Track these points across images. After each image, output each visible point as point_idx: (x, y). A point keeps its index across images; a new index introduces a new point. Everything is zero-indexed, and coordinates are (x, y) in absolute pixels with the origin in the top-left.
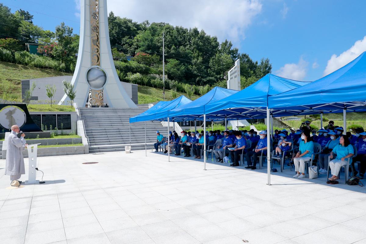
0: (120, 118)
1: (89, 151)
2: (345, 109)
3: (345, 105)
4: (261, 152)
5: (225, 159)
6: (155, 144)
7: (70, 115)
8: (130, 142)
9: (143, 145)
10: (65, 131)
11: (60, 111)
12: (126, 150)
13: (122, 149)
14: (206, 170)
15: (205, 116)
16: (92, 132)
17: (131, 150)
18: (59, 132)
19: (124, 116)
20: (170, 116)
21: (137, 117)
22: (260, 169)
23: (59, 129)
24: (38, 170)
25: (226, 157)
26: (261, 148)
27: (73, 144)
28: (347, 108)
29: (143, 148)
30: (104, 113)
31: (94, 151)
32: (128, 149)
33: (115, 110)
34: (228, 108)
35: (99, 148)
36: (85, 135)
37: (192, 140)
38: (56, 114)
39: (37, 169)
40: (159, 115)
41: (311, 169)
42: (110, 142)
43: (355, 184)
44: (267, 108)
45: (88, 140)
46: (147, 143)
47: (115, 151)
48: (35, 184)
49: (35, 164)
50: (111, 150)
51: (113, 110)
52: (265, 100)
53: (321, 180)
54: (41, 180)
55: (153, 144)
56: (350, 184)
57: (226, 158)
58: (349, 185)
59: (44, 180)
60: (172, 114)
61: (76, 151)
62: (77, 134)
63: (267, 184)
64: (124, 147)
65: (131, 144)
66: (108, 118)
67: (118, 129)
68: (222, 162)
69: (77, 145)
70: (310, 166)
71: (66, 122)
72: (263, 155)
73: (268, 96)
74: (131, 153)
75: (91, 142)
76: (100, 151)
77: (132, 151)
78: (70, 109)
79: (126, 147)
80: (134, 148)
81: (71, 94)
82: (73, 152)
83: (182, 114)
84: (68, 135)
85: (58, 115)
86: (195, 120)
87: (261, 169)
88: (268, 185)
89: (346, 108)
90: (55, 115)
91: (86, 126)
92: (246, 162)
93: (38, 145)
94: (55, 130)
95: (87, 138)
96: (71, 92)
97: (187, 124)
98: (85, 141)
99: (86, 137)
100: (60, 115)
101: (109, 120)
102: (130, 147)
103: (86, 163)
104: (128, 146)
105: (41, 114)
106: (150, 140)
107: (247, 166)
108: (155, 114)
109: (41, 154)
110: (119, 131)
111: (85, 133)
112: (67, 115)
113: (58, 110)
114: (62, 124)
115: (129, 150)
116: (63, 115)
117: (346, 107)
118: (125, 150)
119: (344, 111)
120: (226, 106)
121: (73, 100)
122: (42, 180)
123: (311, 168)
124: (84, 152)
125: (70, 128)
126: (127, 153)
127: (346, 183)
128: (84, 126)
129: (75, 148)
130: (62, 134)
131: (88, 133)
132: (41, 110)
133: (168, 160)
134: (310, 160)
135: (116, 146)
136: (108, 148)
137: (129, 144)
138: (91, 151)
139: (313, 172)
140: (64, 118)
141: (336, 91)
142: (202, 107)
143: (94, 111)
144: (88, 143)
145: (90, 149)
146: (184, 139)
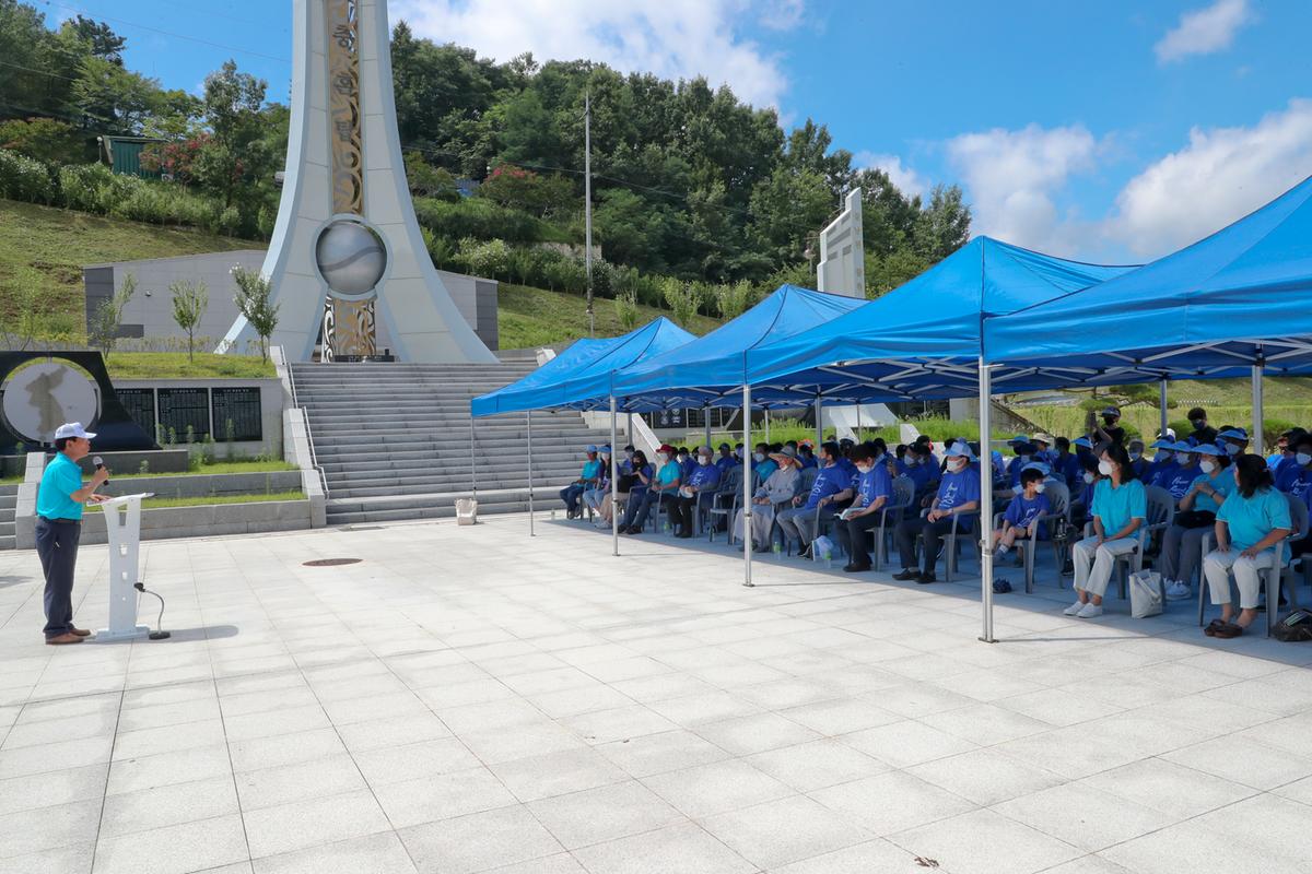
0: (437, 398)
1: (328, 518)
2: (1256, 364)
3: (1259, 351)
4: (952, 521)
5: (817, 547)
7: (256, 391)
8: (474, 484)
9: (520, 494)
10: (242, 448)
11: (223, 378)
12: (458, 515)
13: (445, 510)
14: (753, 586)
15: (746, 390)
16: (336, 452)
17: (478, 514)
18: (220, 449)
20: (619, 392)
21: (498, 396)
22: (947, 581)
23: (217, 441)
24: (143, 591)
25: (822, 538)
26: (953, 506)
27: (270, 493)
28: (1267, 359)
29: (520, 505)
30: (380, 382)
31: (344, 518)
32: (466, 509)
33: (418, 370)
34: (834, 361)
35: (362, 508)
36: (313, 463)
37: (699, 478)
38: (210, 386)
39: (140, 586)
40: (579, 388)
41: (1137, 583)
42: (400, 486)
43: (1305, 639)
44: (981, 359)
45: (322, 480)
46: (534, 489)
47: (421, 516)
48: (132, 640)
49: (134, 568)
50: (405, 515)
51: (412, 370)
52: (973, 333)
53: (1175, 623)
54: (154, 628)
55: (555, 492)
56: (1286, 636)
57: (821, 544)
58: (1279, 639)
59: (165, 627)
60: (625, 384)
61: (280, 518)
62: (281, 456)
63: (980, 639)
64: (451, 503)
65: (479, 493)
66: (393, 399)
67: (430, 439)
68: (809, 556)
69: (282, 495)
70: (1132, 572)
71: (242, 415)
72: (958, 532)
73: (984, 315)
74: (476, 523)
75: (334, 487)
76: (366, 520)
77: (479, 518)
78: (257, 369)
79: (459, 503)
80: (487, 507)
81: (259, 316)
82: (271, 524)
83: (665, 383)
84: (251, 460)
85: (215, 391)
86: (707, 405)
87: (952, 582)
88: (985, 640)
89: (1263, 359)
90: (205, 391)
91: (316, 428)
92: (895, 558)
93: (142, 499)
94: (204, 445)
95: (320, 472)
96: (262, 306)
97: (676, 420)
98: (313, 484)
99: (315, 468)
100: (222, 389)
101: (397, 405)
102: (474, 503)
103: (317, 563)
104: (467, 498)
105: (156, 387)
106: (542, 477)
107: (900, 571)
108: (564, 386)
109: (153, 529)
110: (433, 446)
111: (312, 454)
112: (245, 388)
113: (214, 373)
114: (230, 423)
115: (470, 515)
116: (232, 388)
117: (1260, 355)
118: (455, 515)
119: (1256, 371)
120: (826, 355)
121: (268, 337)
122: (159, 627)
123: (1139, 579)
124: (308, 522)
125: (258, 437)
126: (463, 523)
127: (1269, 635)
128: (307, 430)
129: (278, 510)
130: (230, 459)
131: (323, 454)
132: (152, 372)
133: (613, 552)
134: (1136, 549)
135: (421, 500)
136: (393, 506)
137: (471, 493)
138: (335, 518)
139: (1147, 593)
140: (236, 399)
141: (1243, 297)
142: (737, 360)
143: (342, 376)
144: (324, 488)
145: (329, 510)
146: (669, 473)
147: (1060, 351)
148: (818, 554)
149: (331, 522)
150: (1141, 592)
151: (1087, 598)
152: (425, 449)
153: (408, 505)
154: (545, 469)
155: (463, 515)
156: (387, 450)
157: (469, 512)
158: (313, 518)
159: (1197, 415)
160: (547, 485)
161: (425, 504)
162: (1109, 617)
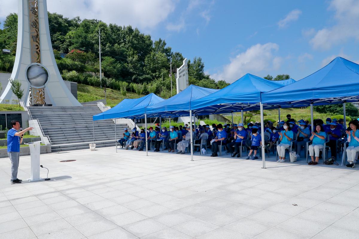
0: (71, 116)
2: (311, 103)
3: (312, 100)
5: (202, 151)
6: (120, 141)
7: (20, 114)
8: (94, 139)
9: (103, 142)
11: (8, 111)
13: (87, 147)
14: (194, 160)
15: (191, 111)
16: (48, 132)
17: (96, 148)
19: (75, 114)
20: (147, 113)
21: (103, 115)
24: (43, 167)
28: (314, 102)
29: (105, 145)
30: (53, 112)
32: (93, 146)
33: (64, 108)
34: (219, 103)
35: (60, 147)
36: (43, 135)
38: (6, 113)
41: (291, 154)
42: (68, 141)
43: (332, 164)
44: (261, 103)
45: (49, 140)
47: (77, 149)
50: (72, 149)
51: (62, 108)
52: (258, 97)
56: (328, 164)
57: (203, 150)
60: (150, 110)
62: (29, 134)
63: (262, 168)
64: (88, 145)
65: (95, 142)
66: (59, 117)
67: (74, 128)
70: (290, 152)
73: (261, 93)
74: (96, 150)
75: (52, 141)
76: (61, 150)
78: (18, 108)
79: (90, 145)
80: (98, 146)
81: (18, 93)
83: (164, 110)
85: (8, 115)
88: (264, 168)
90: (5, 115)
91: (41, 125)
95: (48, 137)
96: (18, 90)
98: (46, 141)
99: (44, 136)
100: (10, 114)
101: (60, 118)
102: (95, 145)
103: (64, 161)
104: (93, 143)
106: (107, 137)
110: (75, 130)
111: (42, 132)
112: (17, 114)
113: (5, 109)
115: (94, 148)
116: (13, 114)
117: (312, 101)
118: (89, 148)
120: (216, 102)
121: (21, 99)
122: (47, 177)
123: (292, 153)
124: (46, 152)
126: (92, 150)
127: (323, 164)
128: (39, 125)
131: (46, 132)
133: (146, 155)
134: (290, 147)
135: (76, 144)
136: (69, 146)
137: (93, 142)
138: (54, 150)
139: (294, 156)
140: (14, 117)
141: (328, 89)
142: (187, 104)
143: (42, 110)
144: (50, 142)
145: (52, 148)
146: (153, 134)
147: (281, 100)
148: (202, 153)
149: (53, 151)
150: (293, 156)
151: (281, 158)
152: (73, 130)
153: (72, 146)
154: (107, 135)
155: (92, 148)
156: (62, 131)
157: (93, 147)
158: (47, 150)
159: (289, 116)
160: (109, 140)
161: (77, 146)
162: (286, 162)
